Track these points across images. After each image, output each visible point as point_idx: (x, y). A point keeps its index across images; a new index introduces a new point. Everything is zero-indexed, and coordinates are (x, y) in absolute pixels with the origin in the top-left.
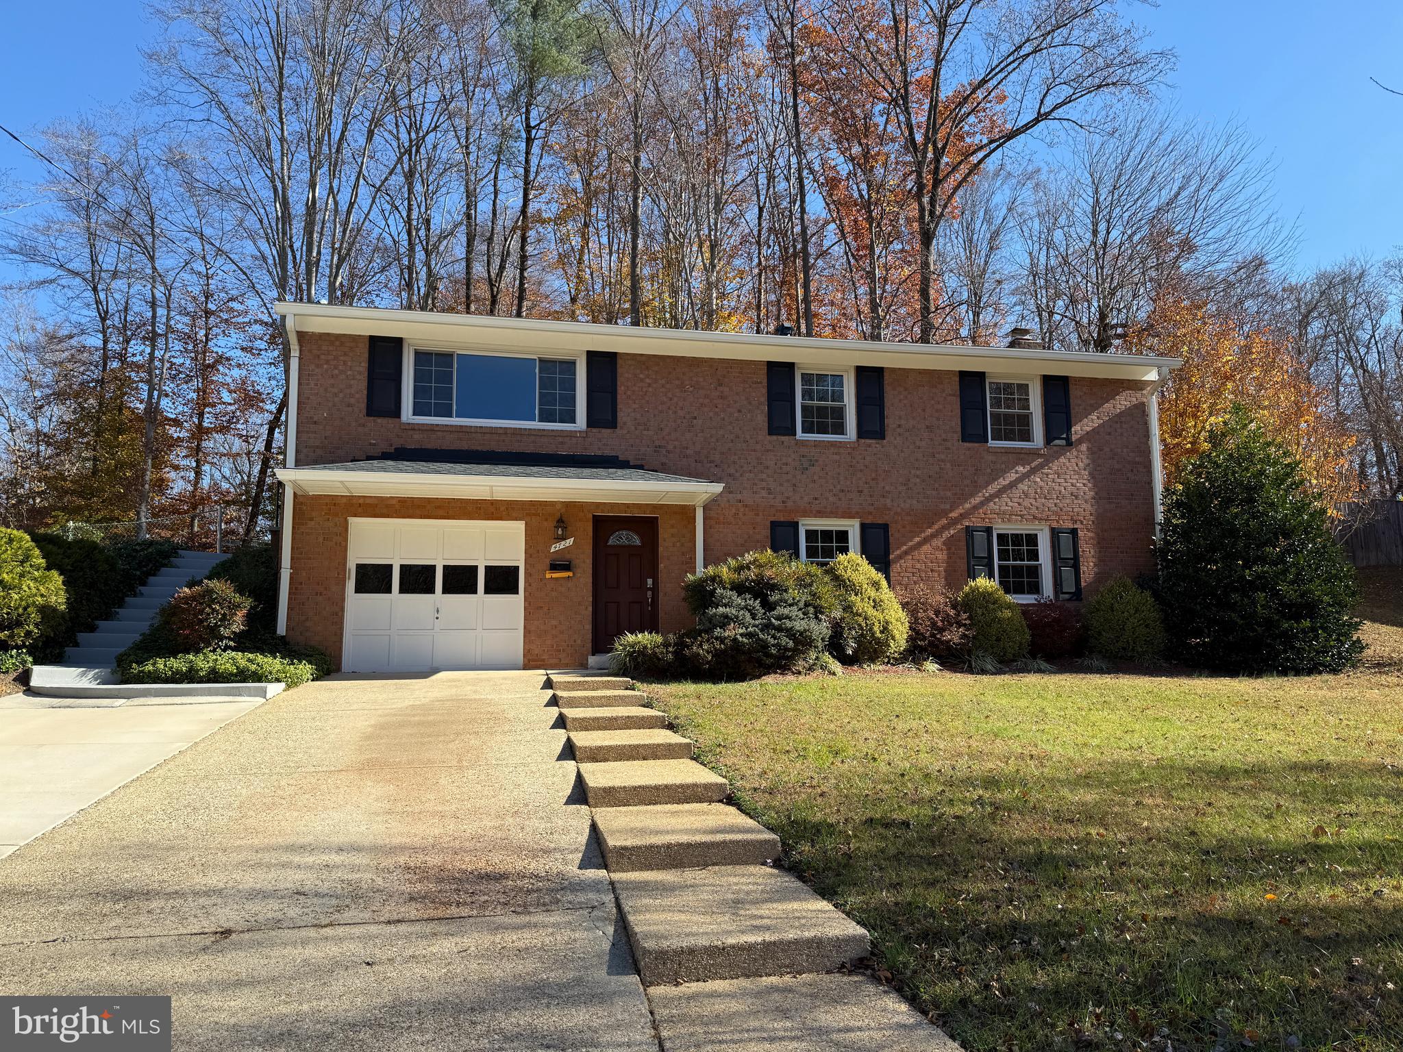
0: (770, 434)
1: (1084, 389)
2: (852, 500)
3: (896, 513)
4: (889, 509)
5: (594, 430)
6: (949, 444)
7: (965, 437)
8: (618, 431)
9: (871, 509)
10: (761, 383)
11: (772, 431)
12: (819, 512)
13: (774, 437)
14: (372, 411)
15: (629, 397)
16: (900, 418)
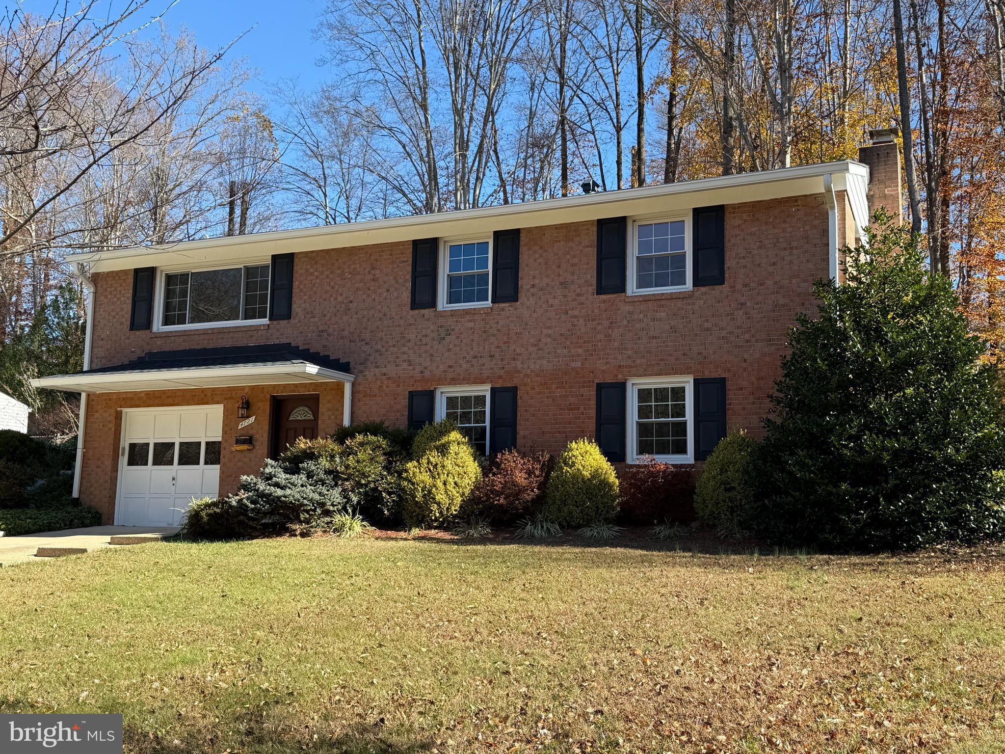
0: (412, 308)
1: (745, 216)
2: (484, 365)
3: (527, 376)
4: (518, 372)
5: (275, 322)
6: (583, 299)
7: (601, 290)
8: (292, 321)
9: (502, 372)
10: (407, 261)
11: (415, 305)
12: (453, 379)
13: (417, 312)
14: (133, 327)
15: (301, 290)
16: (534, 277)
